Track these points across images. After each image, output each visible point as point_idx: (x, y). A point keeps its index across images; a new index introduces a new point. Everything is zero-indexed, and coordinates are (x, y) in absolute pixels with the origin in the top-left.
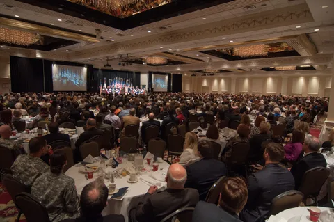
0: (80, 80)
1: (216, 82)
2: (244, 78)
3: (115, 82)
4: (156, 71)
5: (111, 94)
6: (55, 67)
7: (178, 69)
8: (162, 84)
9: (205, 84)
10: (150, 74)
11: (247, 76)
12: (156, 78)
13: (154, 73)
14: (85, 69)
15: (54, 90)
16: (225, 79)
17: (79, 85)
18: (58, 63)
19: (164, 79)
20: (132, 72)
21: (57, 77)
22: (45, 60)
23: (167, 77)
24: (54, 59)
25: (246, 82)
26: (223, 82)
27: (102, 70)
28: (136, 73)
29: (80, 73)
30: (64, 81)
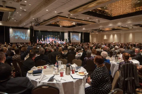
0: (26, 36)
1: (111, 36)
2: (129, 33)
3: (49, 37)
4: (73, 31)
5: (44, 44)
6: (11, 30)
7: (84, 29)
8: (77, 38)
9: (105, 37)
10: (69, 33)
11: (131, 31)
12: (73, 35)
13: (72, 32)
14: (29, 31)
15: (11, 42)
16: (117, 34)
17: (25, 39)
18: (13, 28)
19: (78, 35)
20: (59, 32)
21: (13, 35)
22: (5, 26)
23: (80, 34)
24: (11, 26)
25: (131, 36)
26: (116, 36)
27: (41, 31)
28: (61, 32)
29: (26, 33)
30: (17, 38)
